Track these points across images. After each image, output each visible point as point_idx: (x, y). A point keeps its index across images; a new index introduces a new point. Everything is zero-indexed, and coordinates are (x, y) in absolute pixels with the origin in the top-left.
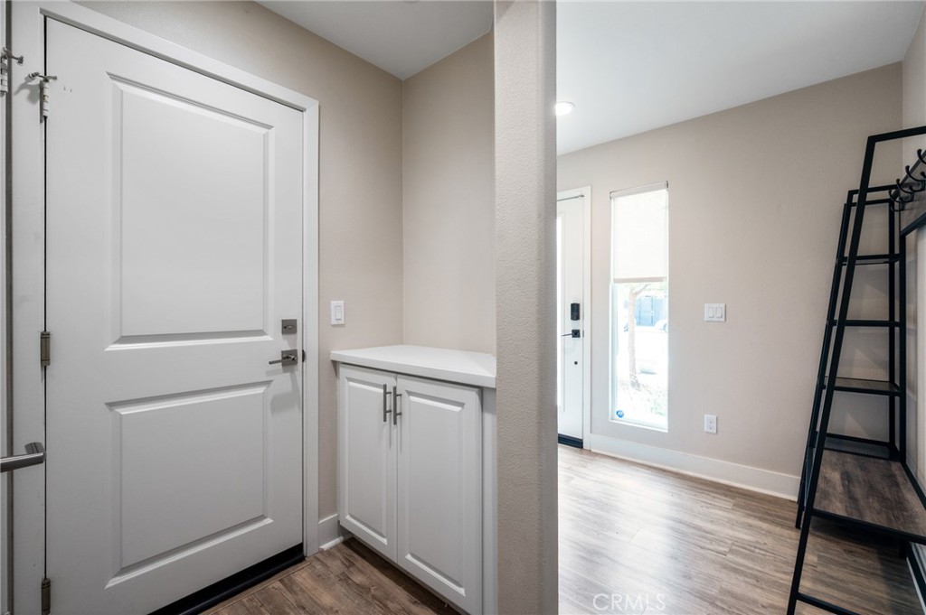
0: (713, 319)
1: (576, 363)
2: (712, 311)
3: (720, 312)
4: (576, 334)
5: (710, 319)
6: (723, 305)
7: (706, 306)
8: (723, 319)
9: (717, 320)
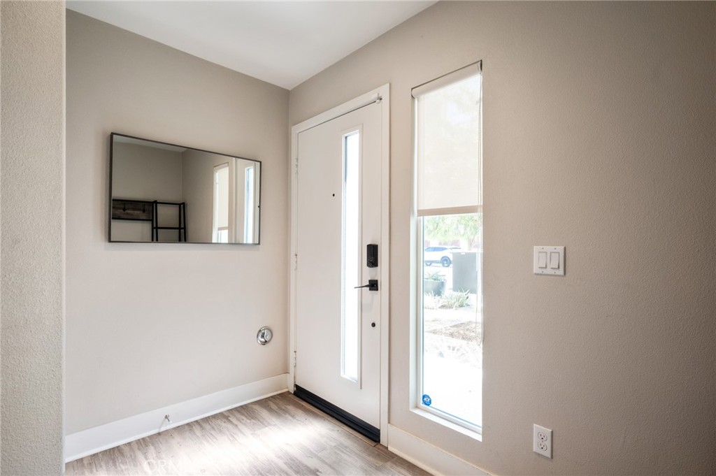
0: (546, 272)
1: (374, 325)
2: (544, 258)
3: (556, 260)
4: (373, 285)
5: (540, 271)
6: (560, 249)
7: (536, 249)
8: (561, 272)
9: (552, 272)
